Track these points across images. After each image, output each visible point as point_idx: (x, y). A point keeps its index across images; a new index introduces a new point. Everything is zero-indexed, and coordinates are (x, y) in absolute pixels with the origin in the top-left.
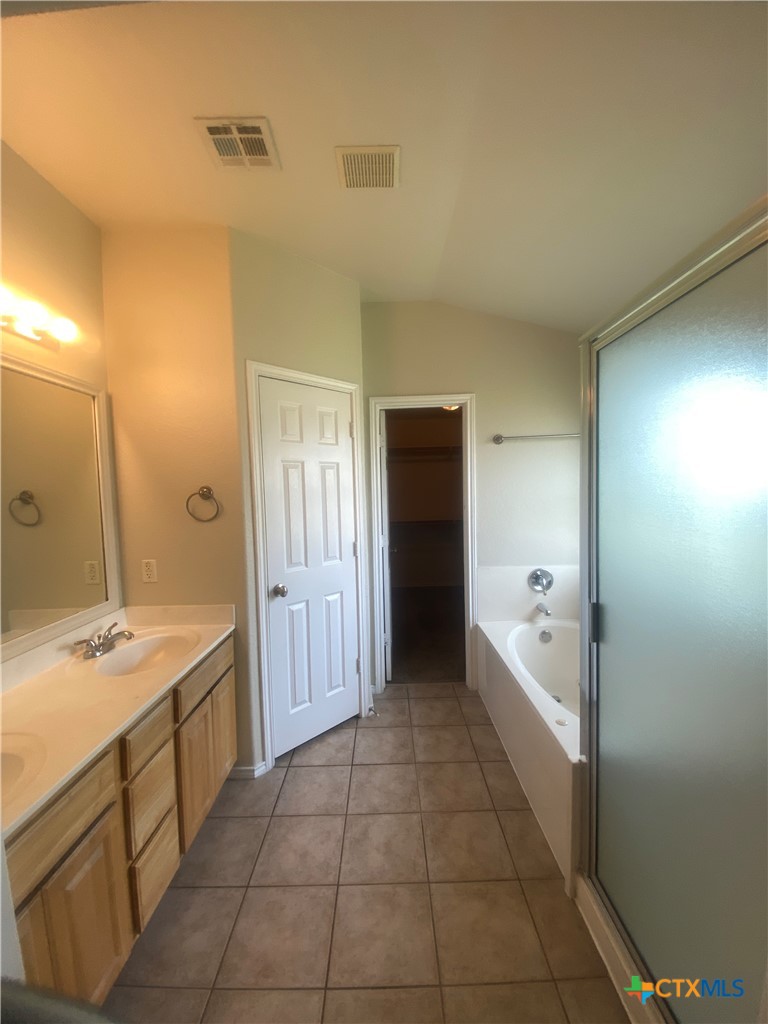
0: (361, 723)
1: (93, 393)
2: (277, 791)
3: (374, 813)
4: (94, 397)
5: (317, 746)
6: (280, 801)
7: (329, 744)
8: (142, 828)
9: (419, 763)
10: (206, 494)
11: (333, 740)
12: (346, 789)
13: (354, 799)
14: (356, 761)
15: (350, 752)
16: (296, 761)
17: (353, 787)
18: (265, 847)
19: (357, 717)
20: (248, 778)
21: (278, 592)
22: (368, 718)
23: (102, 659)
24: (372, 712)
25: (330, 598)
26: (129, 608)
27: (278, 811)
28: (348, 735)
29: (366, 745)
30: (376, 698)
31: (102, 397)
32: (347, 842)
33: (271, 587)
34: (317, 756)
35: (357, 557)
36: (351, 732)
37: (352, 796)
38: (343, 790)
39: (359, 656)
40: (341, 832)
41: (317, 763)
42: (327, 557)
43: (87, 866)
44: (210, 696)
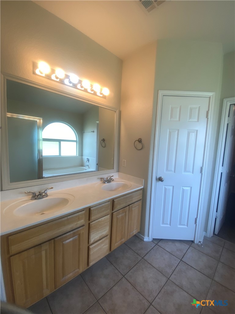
0: (193, 245)
1: (115, 111)
2: (149, 250)
3: (181, 288)
4: (115, 112)
5: (170, 243)
6: (148, 254)
7: (175, 245)
8: (94, 237)
9: (215, 281)
10: (140, 141)
11: (178, 244)
12: (173, 268)
13: (175, 275)
14: (183, 260)
15: (183, 254)
16: (160, 244)
17: (177, 269)
18: (135, 268)
19: (193, 242)
20: (142, 240)
21: (160, 179)
22: (197, 244)
23: (107, 184)
24: (200, 243)
25: (185, 188)
26: (119, 173)
27: (145, 258)
28: (185, 247)
29: (191, 256)
30: (205, 238)
31: (118, 111)
32: (163, 290)
33: (158, 177)
34: (169, 247)
35: (202, 174)
36: (187, 246)
37: (174, 273)
38: (172, 267)
39: (197, 217)
40: (163, 284)
41: (167, 249)
42: (185, 170)
43: (71, 239)
44: (128, 206)
